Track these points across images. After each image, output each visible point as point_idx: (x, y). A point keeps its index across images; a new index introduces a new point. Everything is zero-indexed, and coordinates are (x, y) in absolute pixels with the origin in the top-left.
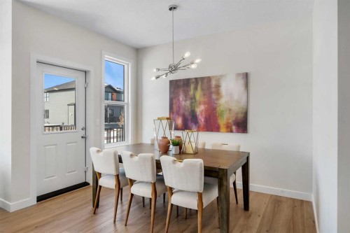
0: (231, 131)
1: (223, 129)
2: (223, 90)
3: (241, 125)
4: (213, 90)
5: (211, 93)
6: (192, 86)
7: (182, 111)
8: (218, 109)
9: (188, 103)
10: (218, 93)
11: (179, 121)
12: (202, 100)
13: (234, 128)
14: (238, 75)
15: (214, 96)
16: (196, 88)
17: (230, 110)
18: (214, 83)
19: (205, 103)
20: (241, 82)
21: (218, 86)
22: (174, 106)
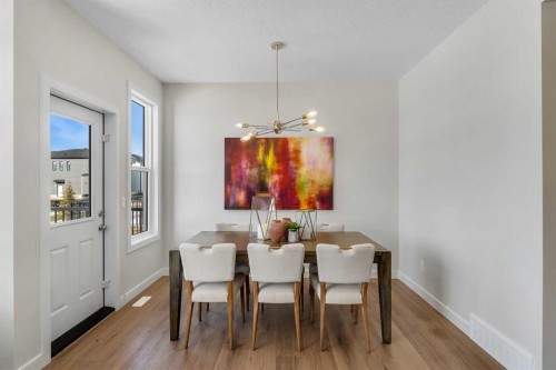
0: (315, 208)
1: (304, 206)
2: (304, 157)
3: (325, 200)
4: (292, 155)
5: (288, 159)
6: (261, 150)
7: (245, 182)
8: (298, 181)
9: (255, 172)
10: (297, 160)
11: (241, 197)
12: (276, 167)
13: (317, 204)
14: (324, 139)
15: (292, 164)
16: (266, 152)
17: (313, 182)
18: (291, 146)
19: (279, 172)
20: (326, 148)
21: (297, 152)
22: (233, 176)
